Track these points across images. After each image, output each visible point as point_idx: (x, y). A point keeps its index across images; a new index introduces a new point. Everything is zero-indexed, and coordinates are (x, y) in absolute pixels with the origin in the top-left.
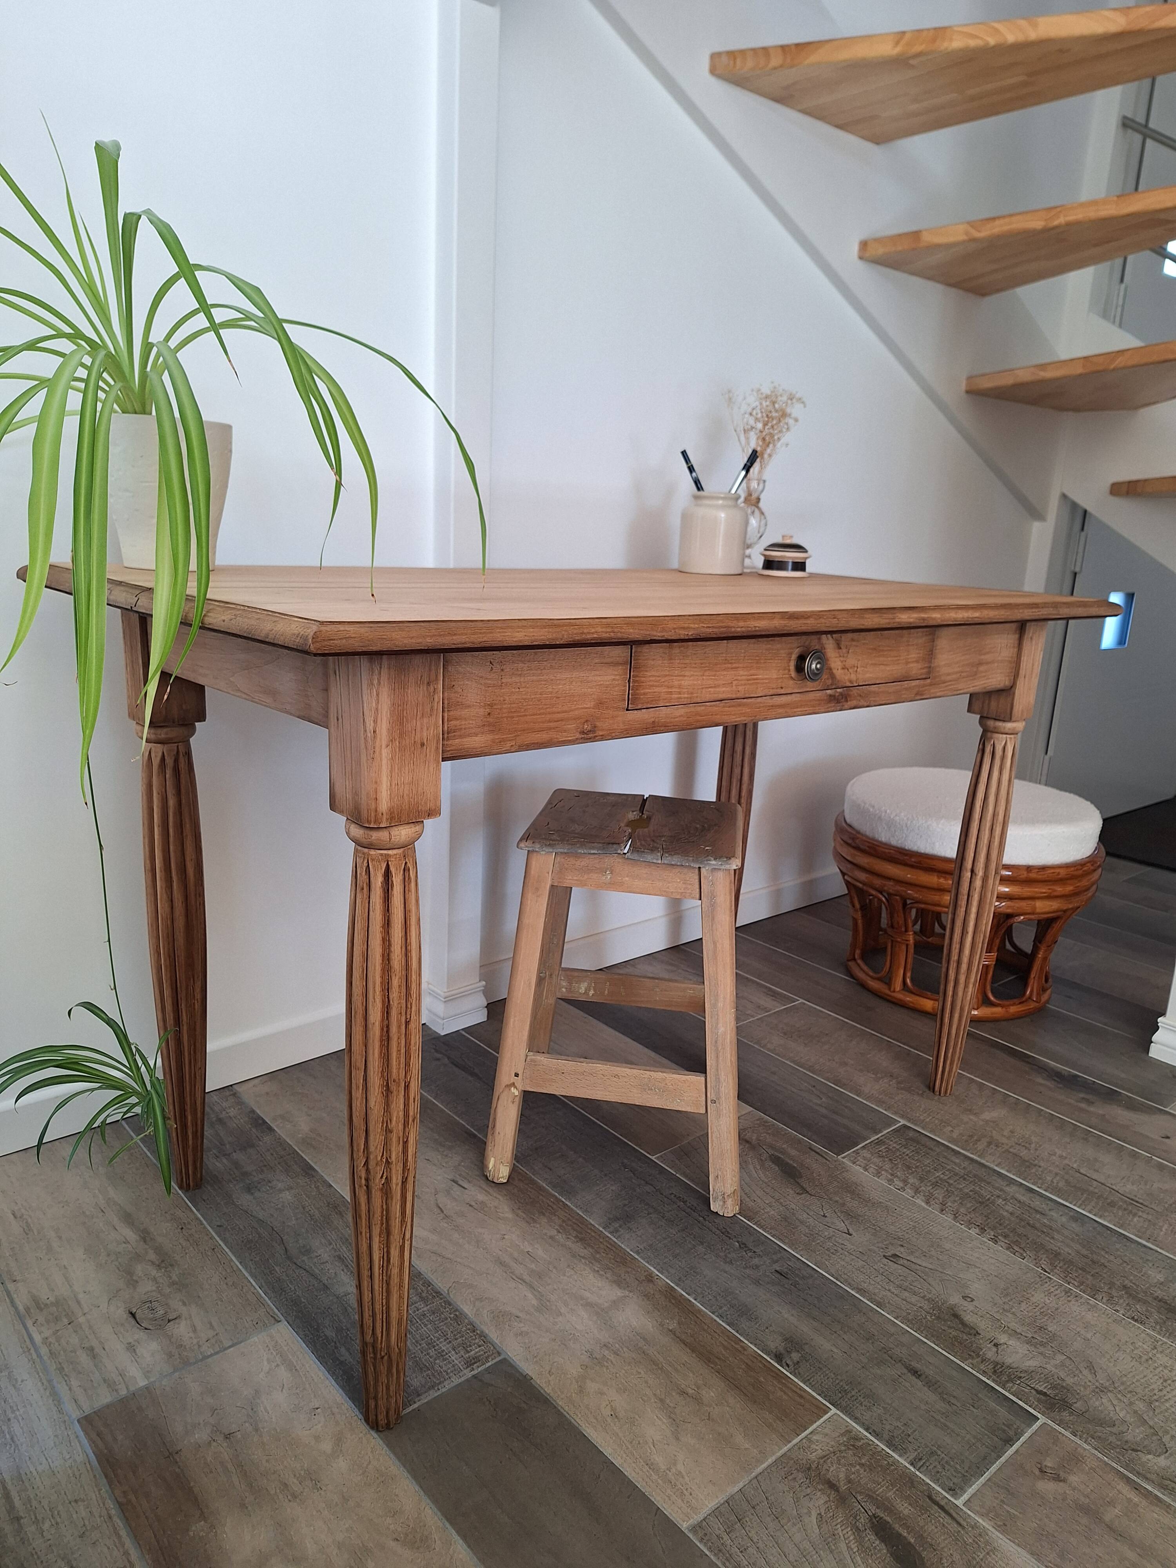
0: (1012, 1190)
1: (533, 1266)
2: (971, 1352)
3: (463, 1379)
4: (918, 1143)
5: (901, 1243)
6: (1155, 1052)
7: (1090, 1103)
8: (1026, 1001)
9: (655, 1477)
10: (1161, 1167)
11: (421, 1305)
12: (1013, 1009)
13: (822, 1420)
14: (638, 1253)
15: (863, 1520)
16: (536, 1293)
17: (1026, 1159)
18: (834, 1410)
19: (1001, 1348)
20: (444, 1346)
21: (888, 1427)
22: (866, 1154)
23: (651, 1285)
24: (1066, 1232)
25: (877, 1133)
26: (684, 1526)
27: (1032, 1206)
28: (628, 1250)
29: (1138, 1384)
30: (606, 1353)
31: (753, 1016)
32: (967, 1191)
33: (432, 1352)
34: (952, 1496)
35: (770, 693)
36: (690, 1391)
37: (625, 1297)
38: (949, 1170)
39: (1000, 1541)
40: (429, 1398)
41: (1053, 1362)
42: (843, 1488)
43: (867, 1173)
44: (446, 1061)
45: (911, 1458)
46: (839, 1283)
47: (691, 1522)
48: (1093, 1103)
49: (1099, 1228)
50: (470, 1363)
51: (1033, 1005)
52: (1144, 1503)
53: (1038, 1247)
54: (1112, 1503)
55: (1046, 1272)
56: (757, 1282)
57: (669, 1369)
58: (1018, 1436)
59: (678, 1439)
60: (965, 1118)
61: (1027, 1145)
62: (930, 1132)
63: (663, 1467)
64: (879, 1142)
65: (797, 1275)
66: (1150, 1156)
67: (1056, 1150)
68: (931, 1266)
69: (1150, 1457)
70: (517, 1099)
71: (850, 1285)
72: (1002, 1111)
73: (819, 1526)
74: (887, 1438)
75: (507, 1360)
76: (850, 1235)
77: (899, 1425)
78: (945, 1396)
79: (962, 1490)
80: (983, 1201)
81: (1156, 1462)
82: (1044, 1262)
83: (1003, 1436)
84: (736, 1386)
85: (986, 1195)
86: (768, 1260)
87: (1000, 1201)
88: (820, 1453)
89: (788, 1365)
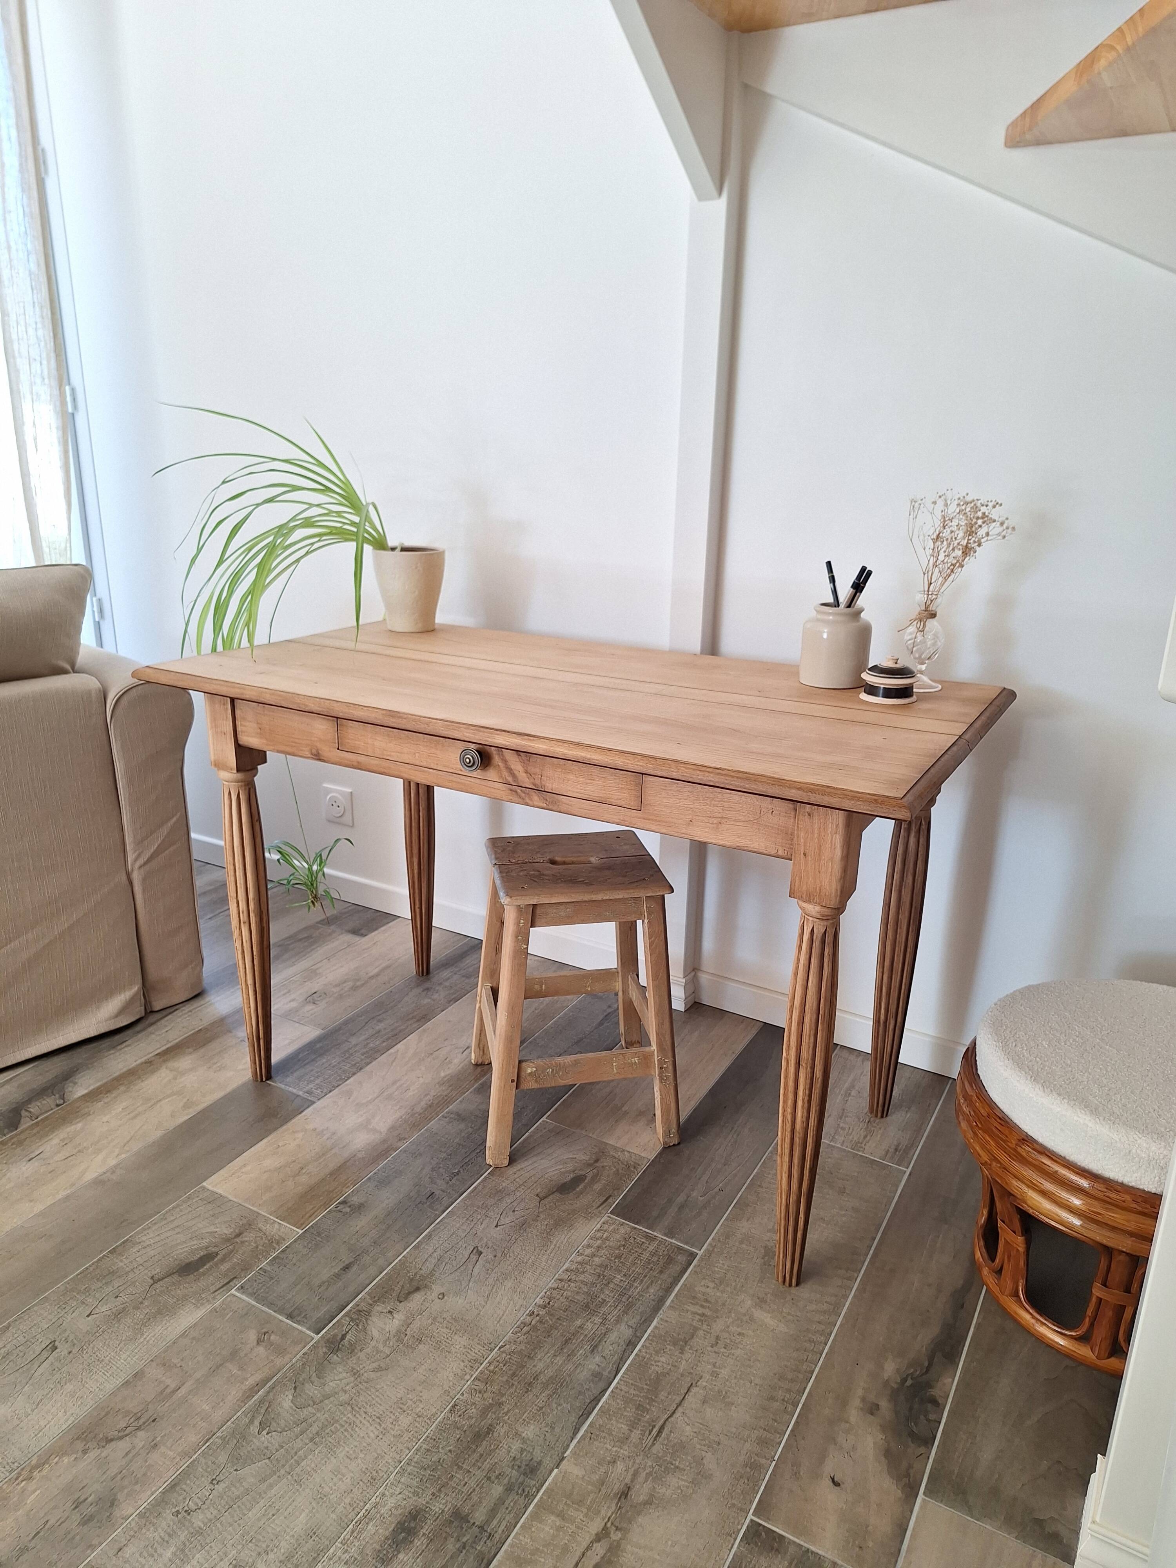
1: (396, 1093)
3: (296, 1092)
4: (669, 1264)
11: (349, 1066)
13: (292, 1227)
14: (426, 1130)
15: (214, 1249)
16: (372, 1100)
17: (692, 1342)
18: (302, 1231)
19: (389, 1315)
20: (318, 1081)
21: (291, 1256)
22: (622, 1230)
23: (397, 1141)
25: (665, 1235)
26: (204, 1184)
28: (429, 1125)
30: (328, 1135)
32: (602, 1296)
33: (312, 1078)
34: (238, 1288)
36: (304, 1171)
37: (381, 1133)
38: (633, 1285)
39: (204, 1310)
40: (279, 1086)
42: (238, 1240)
43: (593, 1232)
45: (265, 1268)
46: (432, 1227)
47: (207, 1186)
50: (308, 1092)
55: (500, 1348)
56: (416, 1185)
57: (320, 1161)
58: (298, 1322)
59: (265, 1172)
60: (743, 1297)
61: (720, 1346)
62: (694, 1270)
63: (244, 1170)
65: (433, 1204)
66: (777, 1457)
67: (727, 1369)
68: (475, 1274)
72: (782, 1328)
73: (207, 1233)
74: (281, 1256)
75: (314, 1103)
76: (496, 1226)
77: (294, 1261)
78: (327, 1284)
79: (243, 1293)
80: (589, 1307)
81: (286, 1401)
82: (513, 1348)
83: (295, 1314)
84: (312, 1188)
85: (603, 1310)
86: (444, 1187)
87: (598, 1321)
88: (263, 1228)
89: (337, 1207)
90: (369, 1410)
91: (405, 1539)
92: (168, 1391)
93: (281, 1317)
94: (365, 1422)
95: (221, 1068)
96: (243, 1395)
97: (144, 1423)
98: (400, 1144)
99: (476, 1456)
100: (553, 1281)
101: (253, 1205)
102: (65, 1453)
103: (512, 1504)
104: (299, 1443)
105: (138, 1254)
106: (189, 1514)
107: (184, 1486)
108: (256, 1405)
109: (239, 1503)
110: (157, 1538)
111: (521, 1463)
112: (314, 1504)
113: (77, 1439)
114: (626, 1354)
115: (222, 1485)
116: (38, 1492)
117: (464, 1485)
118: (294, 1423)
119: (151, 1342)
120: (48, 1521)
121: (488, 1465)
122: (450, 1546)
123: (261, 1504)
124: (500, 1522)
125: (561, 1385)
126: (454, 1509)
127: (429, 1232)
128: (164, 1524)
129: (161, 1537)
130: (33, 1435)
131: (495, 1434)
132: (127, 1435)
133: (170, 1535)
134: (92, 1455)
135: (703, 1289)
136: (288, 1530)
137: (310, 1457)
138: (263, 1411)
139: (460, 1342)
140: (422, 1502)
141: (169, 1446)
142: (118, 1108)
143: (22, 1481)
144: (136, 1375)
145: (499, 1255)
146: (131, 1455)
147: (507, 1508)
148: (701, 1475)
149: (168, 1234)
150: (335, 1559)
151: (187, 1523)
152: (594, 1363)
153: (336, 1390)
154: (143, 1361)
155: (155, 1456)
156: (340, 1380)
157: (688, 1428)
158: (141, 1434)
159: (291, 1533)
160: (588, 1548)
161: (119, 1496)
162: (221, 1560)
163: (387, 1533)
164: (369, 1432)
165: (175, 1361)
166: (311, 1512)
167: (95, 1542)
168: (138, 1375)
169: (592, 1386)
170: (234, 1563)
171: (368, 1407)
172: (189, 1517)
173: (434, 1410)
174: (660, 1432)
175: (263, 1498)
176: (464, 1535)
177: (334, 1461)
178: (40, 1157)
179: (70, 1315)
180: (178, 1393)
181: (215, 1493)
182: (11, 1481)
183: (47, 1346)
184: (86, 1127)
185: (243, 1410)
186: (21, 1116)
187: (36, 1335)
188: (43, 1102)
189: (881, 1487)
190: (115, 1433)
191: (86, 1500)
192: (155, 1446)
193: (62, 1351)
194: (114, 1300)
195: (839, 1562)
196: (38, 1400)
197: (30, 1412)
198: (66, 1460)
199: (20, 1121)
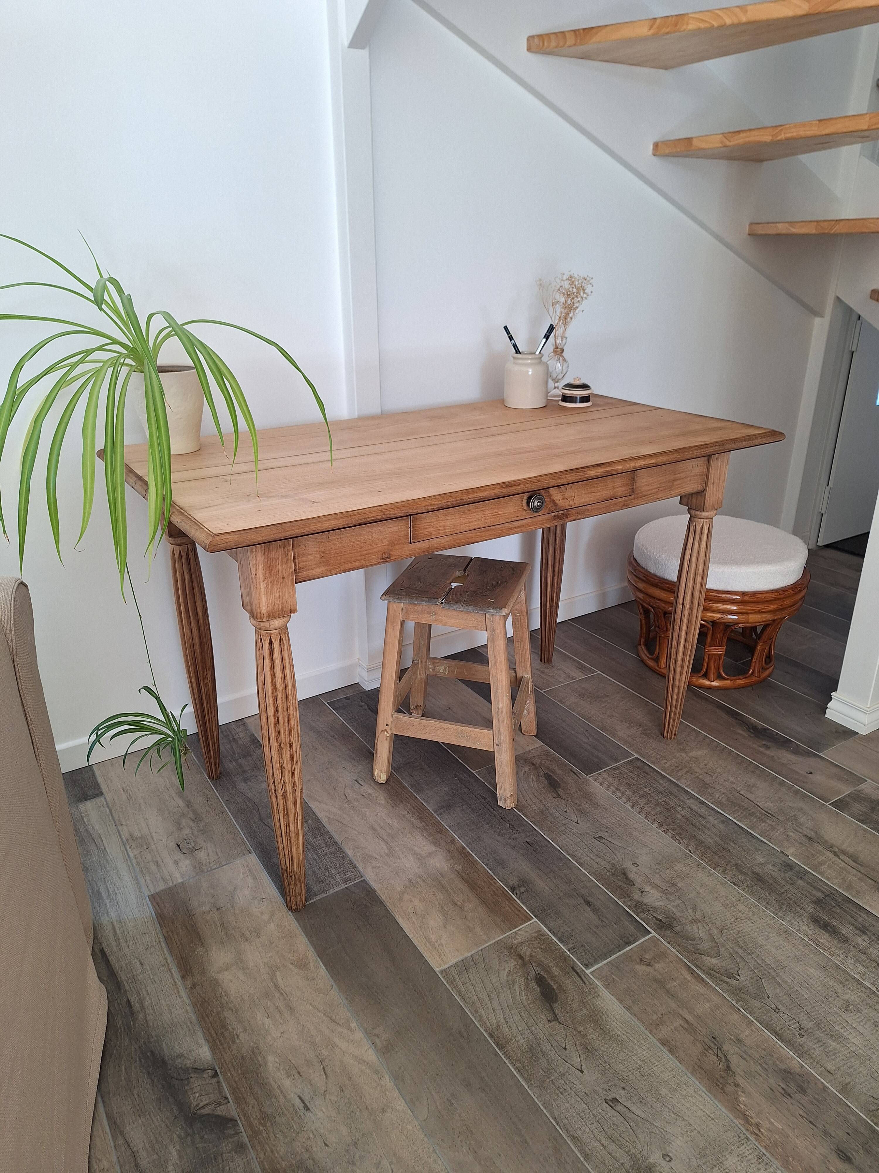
0: (690, 802)
1: (390, 831)
2: (626, 895)
3: (340, 889)
4: (641, 770)
5: (607, 830)
6: (830, 714)
7: (767, 747)
8: (749, 677)
9: (428, 945)
10: (797, 792)
11: (325, 849)
12: (740, 682)
13: (527, 924)
14: (450, 827)
15: (532, 975)
16: (388, 846)
17: (707, 783)
18: (535, 919)
19: (644, 894)
20: (334, 871)
21: (562, 930)
22: (605, 775)
23: (453, 845)
24: (714, 830)
25: (617, 762)
26: (437, 970)
27: (699, 812)
28: (445, 825)
29: (719, 919)
30: (419, 880)
31: (562, 683)
32: (661, 801)
33: (327, 874)
34: (585, 968)
35: (510, 521)
36: (459, 903)
37: (436, 851)
38: (654, 787)
39: (603, 992)
40: (321, 897)
41: (672, 904)
42: (527, 959)
43: (601, 787)
44: (366, 707)
45: (569, 947)
46: (561, 851)
47: (441, 968)
48: (769, 748)
49: (737, 828)
50: (345, 881)
51: (754, 679)
52: (693, 980)
53: (692, 837)
54: (674, 980)
55: (691, 852)
56: (513, 847)
57: (451, 891)
58: (635, 941)
59: (445, 927)
60: (678, 755)
61: (712, 774)
62: (652, 763)
63: (434, 941)
64: (617, 768)
65: (538, 845)
66: (793, 784)
67: (730, 778)
68: (620, 845)
69: (709, 958)
70: (388, 738)
71: (568, 853)
72: (705, 751)
73: (508, 976)
74: (559, 935)
75: (365, 881)
76: (578, 823)
77: (568, 930)
78: (601, 917)
79: (592, 966)
80: (668, 807)
81: (710, 961)
82: (692, 847)
83: (625, 940)
84: (484, 903)
85: (672, 804)
86: (524, 836)
87: (679, 809)
88: (520, 941)
89: (517, 894)
90: (728, 921)
91: (831, 928)
92: (686, 1026)
93: (627, 949)
94: (738, 926)
95: (256, 932)
96: (700, 982)
97: (715, 1044)
98: (458, 845)
99: (774, 884)
100: (640, 816)
101: (486, 942)
103: (812, 880)
104: (752, 962)
105: (514, 1027)
106: (803, 1028)
107: (778, 1028)
108: (711, 978)
109: (797, 1000)
110: (820, 1049)
111: (782, 868)
112: (802, 963)
113: (722, 1090)
114: (709, 807)
115: (780, 1007)
116: (772, 1120)
117: (796, 895)
118: (732, 960)
119: (629, 1031)
120: (800, 1115)
121: (783, 882)
122: (838, 911)
123: (799, 989)
124: (823, 888)
125: (727, 837)
126: (812, 903)
128: (810, 1044)
129: (819, 1047)
130: (713, 1121)
131: (761, 873)
132: (725, 1057)
133: (819, 1041)
134: (740, 1080)
135: (667, 765)
136: (821, 979)
137: (763, 958)
138: (717, 974)
139: (680, 867)
140: (805, 915)
141: (740, 1032)
143: (760, 1131)
144: (663, 1044)
146: (745, 1056)
147: (815, 883)
148: (800, 810)
149: (495, 1002)
150: (843, 962)
151: (810, 1031)
152: (713, 820)
153: (707, 933)
154: (648, 1038)
155: (748, 1042)
156: (699, 930)
157: (768, 804)
158: (725, 1047)
159: (823, 978)
160: (843, 861)
161: (782, 1067)
162: (840, 1016)
163: (827, 935)
164: (748, 925)
165: (656, 1016)
166: (807, 966)
167: (821, 1086)
168: (664, 1043)
169: (731, 826)
170: (843, 1010)
171: (726, 922)
172: (805, 1029)
173: (736, 893)
174: (769, 813)
175: (794, 987)
176: (831, 903)
177: (768, 947)
178: (306, 1098)
179: (575, 1086)
180: (689, 1020)
181: (786, 1012)
182: (756, 1140)
183: (610, 1105)
184: (279, 1052)
185: (713, 985)
186: (209, 1114)
187: (594, 1115)
188: (195, 1090)
189: (812, 761)
190: (721, 1064)
191: (783, 1089)
192: (739, 1041)
193: (619, 1094)
194: (567, 1051)
195: (855, 789)
196: (673, 1115)
197: (687, 1123)
198: (743, 1099)
199: (219, 1116)
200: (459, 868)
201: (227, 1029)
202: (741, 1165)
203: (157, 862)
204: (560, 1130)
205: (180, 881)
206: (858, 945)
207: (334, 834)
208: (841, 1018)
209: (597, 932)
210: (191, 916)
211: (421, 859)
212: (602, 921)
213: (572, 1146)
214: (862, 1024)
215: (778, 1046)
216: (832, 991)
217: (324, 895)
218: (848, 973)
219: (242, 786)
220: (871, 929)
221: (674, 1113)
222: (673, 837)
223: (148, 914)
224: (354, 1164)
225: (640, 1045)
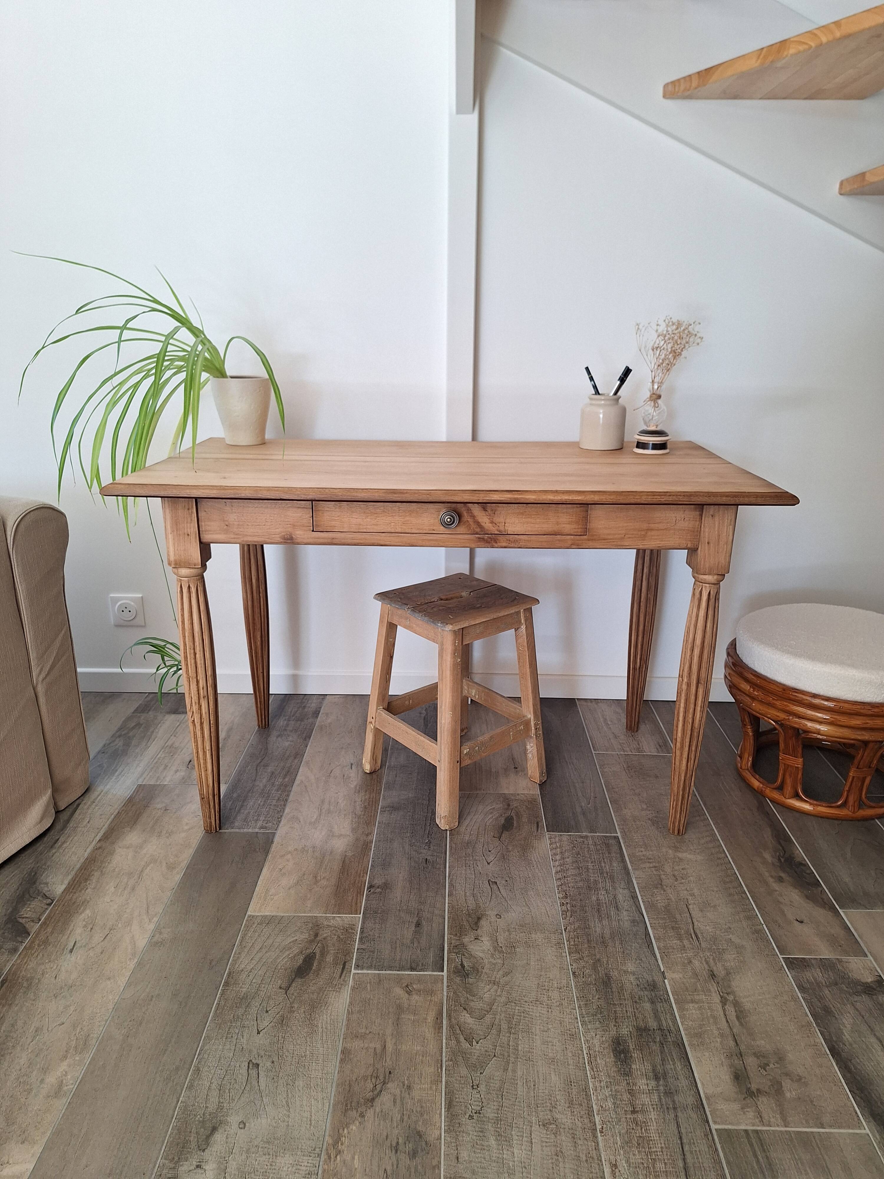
0: (622, 892)
1: (332, 808)
2: (459, 934)
3: (252, 831)
4: (609, 847)
7: (780, 880)
8: (837, 807)
9: (263, 895)
10: (758, 931)
11: (275, 801)
13: (350, 916)
14: (379, 823)
15: (308, 951)
16: (318, 818)
17: (664, 884)
18: (361, 916)
19: (477, 941)
20: (262, 818)
21: (371, 933)
22: (565, 838)
23: (365, 836)
24: (615, 923)
25: (591, 833)
26: (249, 913)
27: (619, 903)
28: (377, 821)
29: (519, 993)
30: (311, 849)
32: (592, 879)
33: (255, 818)
34: (354, 968)
36: (319, 878)
37: (348, 835)
38: (601, 866)
39: (346, 991)
40: (234, 831)
41: (492, 960)
42: (319, 939)
43: (549, 846)
45: (361, 947)
46: (447, 878)
47: (253, 914)
48: (782, 882)
50: (261, 828)
52: (431, 1025)
53: (584, 920)
54: (415, 1014)
55: (565, 930)
56: (410, 859)
57: (324, 867)
58: (421, 970)
59: (289, 889)
60: (665, 850)
61: (680, 879)
62: (626, 846)
63: (270, 893)
64: (586, 837)
65: (433, 866)
66: (763, 922)
67: (696, 890)
68: (505, 895)
69: (468, 1015)
72: (699, 858)
73: (290, 943)
74: (364, 935)
75: (275, 833)
76: (488, 864)
77: (377, 935)
78: (415, 940)
79: (362, 969)
80: (592, 887)
81: (466, 1018)
82: (573, 927)
83: (414, 965)
84: (338, 886)
85: (600, 885)
86: (430, 853)
87: (603, 892)
88: (331, 924)
89: (370, 891)
90: (526, 999)
91: (626, 1056)
92: (379, 1051)
93: (406, 973)
94: (530, 1007)
95: (170, 834)
96: (435, 1029)
97: (385, 1078)
98: (370, 837)
99: (616, 994)
100: (555, 882)
101: (305, 913)
102: (347, 1125)
103: (662, 1009)
104: (505, 1040)
105: (251, 977)
106: (480, 1113)
107: (457, 1100)
108: (450, 1030)
109: (505, 1090)
110: (474, 1138)
111: (644, 985)
112: (552, 1067)
113: (346, 1111)
114: (637, 904)
115: (482, 1086)
116: (356, 1157)
117: (627, 1012)
118: (488, 1028)
119: (329, 1028)
120: (385, 1170)
121: (628, 996)
122: (654, 1048)
123: (520, 1083)
124: (666, 1021)
125: (621, 935)
126: (635, 1027)
127: (449, 883)
128: (470, 1128)
129: (476, 1136)
130: (308, 1126)
131: (614, 978)
132: (381, 1091)
133: (482, 1132)
134: (370, 1114)
135: (641, 853)
136: (554, 1089)
137: (520, 1042)
138: (458, 1031)
139: (538, 937)
140: (613, 1032)
141: (419, 1082)
142: (111, 888)
143: (336, 1157)
144: (343, 1052)
145: (508, 879)
146: (398, 1101)
147: (662, 1012)
148: (740, 949)
149: (260, 955)
150: (598, 1089)
151: (484, 1119)
152: (625, 915)
153: (493, 997)
154: (337, 1042)
155: (416, 1093)
156: (489, 991)
157: (708, 927)
158: (390, 1085)
159: (557, 1089)
160: (724, 1011)
161: (419, 1128)
162: (531, 1126)
163: (613, 1059)
164: (541, 1011)
165: (363, 1031)
166: (555, 1072)
167: (435, 1162)
168: (345, 1052)
169: (638, 928)
170: (541, 1123)
171: (523, 998)
172: (482, 1115)
173: (565, 981)
174: (697, 936)
175: (517, 1080)
176: (655, 1038)
177: (537, 1037)
178: (78, 945)
179: (242, 1039)
180: (387, 1049)
181: (482, 1093)
182: (325, 1161)
183: (248, 1067)
184: (96, 911)
185: (444, 1037)
186: (21, 923)
187: (230, 1064)
188: (31, 906)
189: (820, 914)
190: (371, 1093)
191: (398, 1143)
192: (409, 1087)
193: (265, 1064)
194: (267, 1014)
195: (839, 957)
196: (285, 1103)
197: (287, 1113)
198: (354, 1128)
199: (25, 927)
200: (350, 854)
201: (86, 882)
202: (288, 1168)
203: (167, 766)
204: (195, 1059)
205: (166, 783)
206: (635, 1084)
207: (292, 793)
208: (529, 1127)
209: (398, 948)
210: (146, 806)
211: (331, 834)
212: (413, 943)
213: (190, 1074)
214: (544, 1144)
215: (438, 1112)
216: (551, 1104)
217: (237, 830)
218: (590, 1100)
219: (273, 738)
220: (671, 1080)
221: (287, 1102)
222: (564, 913)
223: (126, 795)
224: (56, 997)
225: (325, 1042)
